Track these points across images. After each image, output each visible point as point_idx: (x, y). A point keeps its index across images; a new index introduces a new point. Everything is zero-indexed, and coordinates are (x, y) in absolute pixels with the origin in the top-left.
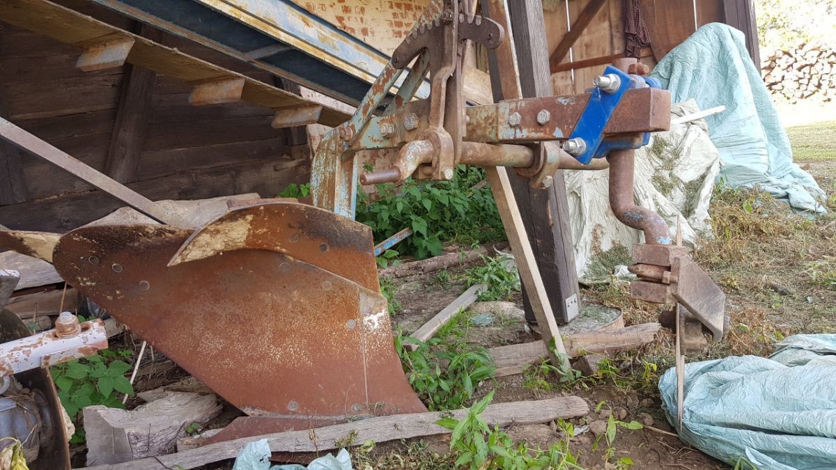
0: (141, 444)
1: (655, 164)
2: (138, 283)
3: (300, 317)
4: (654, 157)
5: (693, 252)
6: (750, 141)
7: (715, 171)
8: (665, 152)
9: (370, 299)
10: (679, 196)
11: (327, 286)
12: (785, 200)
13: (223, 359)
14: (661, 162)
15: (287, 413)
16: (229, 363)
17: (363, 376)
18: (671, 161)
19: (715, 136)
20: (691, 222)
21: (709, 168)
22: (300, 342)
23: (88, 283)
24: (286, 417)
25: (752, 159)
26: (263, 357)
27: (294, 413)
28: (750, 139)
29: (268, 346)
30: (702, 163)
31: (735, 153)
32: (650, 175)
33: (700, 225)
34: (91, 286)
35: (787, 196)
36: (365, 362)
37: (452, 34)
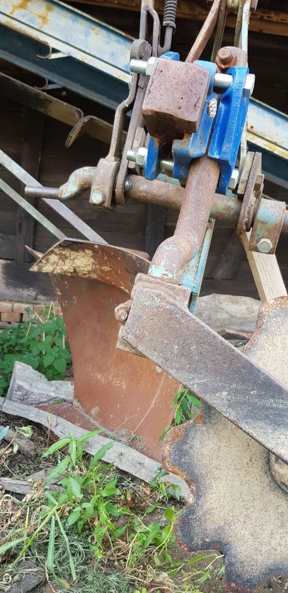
0: (20, 393)
15: (88, 412)
24: (85, 415)
27: (91, 415)
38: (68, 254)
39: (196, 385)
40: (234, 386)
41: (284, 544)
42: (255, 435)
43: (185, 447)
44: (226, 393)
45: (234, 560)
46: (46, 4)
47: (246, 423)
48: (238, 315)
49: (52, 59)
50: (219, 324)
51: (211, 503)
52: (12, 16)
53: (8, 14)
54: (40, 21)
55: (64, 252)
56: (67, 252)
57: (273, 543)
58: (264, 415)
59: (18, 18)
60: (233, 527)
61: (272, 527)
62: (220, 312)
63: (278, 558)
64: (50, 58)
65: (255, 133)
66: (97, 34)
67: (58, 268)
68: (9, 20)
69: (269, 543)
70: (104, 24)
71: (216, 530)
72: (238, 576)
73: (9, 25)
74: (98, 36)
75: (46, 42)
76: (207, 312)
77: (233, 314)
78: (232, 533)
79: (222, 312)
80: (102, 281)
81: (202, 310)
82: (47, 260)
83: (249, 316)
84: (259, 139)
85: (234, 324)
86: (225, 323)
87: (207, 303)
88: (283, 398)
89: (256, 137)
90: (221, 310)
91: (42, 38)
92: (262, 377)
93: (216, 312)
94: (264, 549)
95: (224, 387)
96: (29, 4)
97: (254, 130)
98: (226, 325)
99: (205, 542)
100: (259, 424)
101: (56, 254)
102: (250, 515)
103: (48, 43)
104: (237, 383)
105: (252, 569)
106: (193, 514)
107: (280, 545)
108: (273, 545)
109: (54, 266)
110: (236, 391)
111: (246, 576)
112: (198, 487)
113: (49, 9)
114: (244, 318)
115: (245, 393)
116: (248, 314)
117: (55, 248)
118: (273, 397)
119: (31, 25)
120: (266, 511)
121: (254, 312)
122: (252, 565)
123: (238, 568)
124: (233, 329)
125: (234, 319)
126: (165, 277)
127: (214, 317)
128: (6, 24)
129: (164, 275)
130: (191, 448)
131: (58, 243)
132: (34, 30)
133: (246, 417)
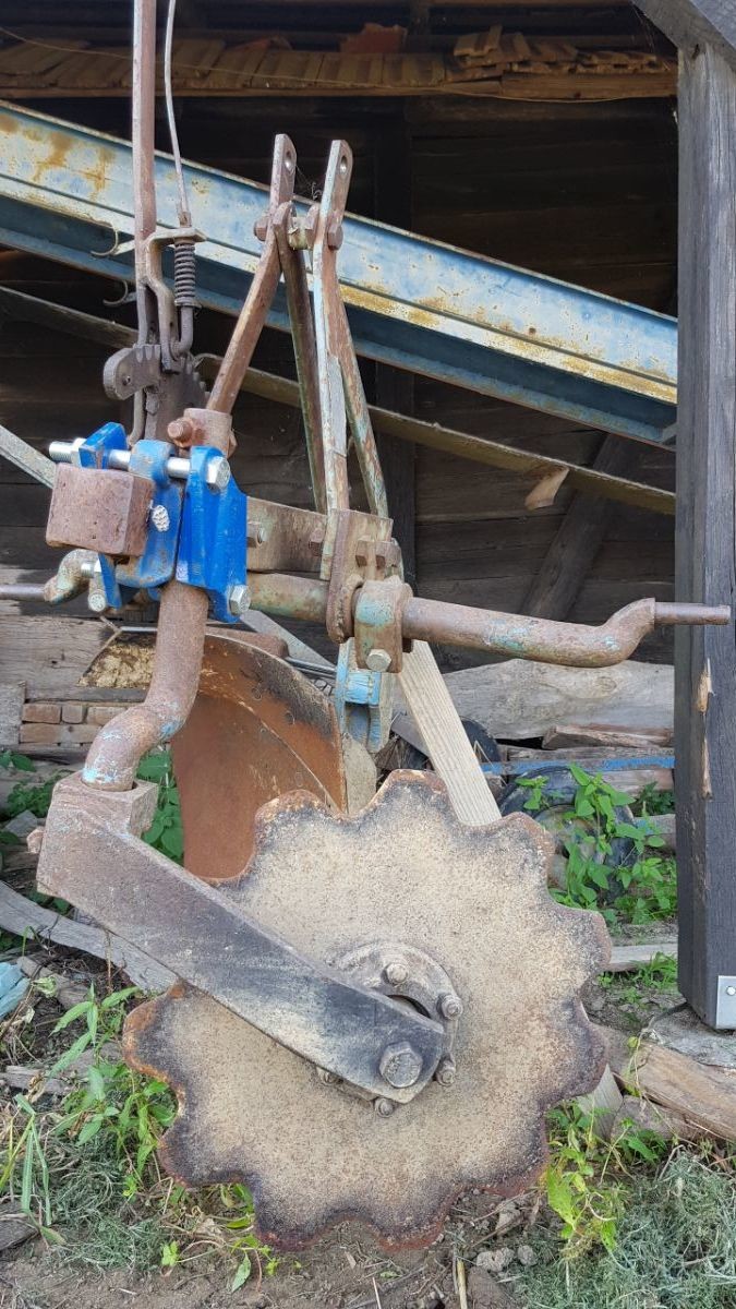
38: (135, 654)
39: (146, 943)
40: (200, 941)
41: (352, 1169)
42: (238, 1010)
43: (159, 1035)
44: (191, 952)
45: (267, 1198)
46: (98, 148)
47: (224, 993)
48: (582, 695)
49: (121, 255)
50: (544, 716)
51: (215, 1114)
52: (36, 183)
53: (31, 181)
54: (90, 183)
55: (128, 651)
56: (132, 650)
57: (333, 1169)
58: (246, 982)
59: (49, 187)
60: (259, 1148)
61: (327, 1145)
62: (543, 691)
63: (346, 1191)
64: (117, 253)
65: (540, 341)
66: (202, 192)
67: (122, 678)
68: (33, 191)
69: (326, 1169)
70: (213, 171)
71: (230, 1154)
72: (280, 1222)
73: (34, 202)
74: (206, 195)
75: (105, 223)
76: (515, 694)
77: (570, 694)
78: (258, 1157)
79: (547, 691)
80: (207, 693)
81: (506, 690)
82: (102, 666)
83: (606, 694)
84: (550, 353)
85: (575, 713)
86: (557, 713)
87: (513, 675)
88: (271, 955)
89: (543, 349)
90: (545, 688)
91: (99, 216)
92: (238, 925)
93: (535, 691)
94: (317, 1179)
95: (186, 945)
96: (68, 155)
97: (538, 336)
98: (558, 716)
99: (213, 1171)
100: (243, 994)
101: (114, 654)
102: (285, 1128)
103: (109, 224)
104: (205, 936)
105: (301, 1211)
106: (187, 1131)
107: (345, 1171)
108: (333, 1172)
109: (116, 675)
110: (204, 949)
111: (294, 1222)
112: (189, 1092)
113: (106, 158)
114: (597, 701)
115: (216, 950)
116: (604, 692)
117: (111, 644)
118: (257, 954)
119: (75, 194)
120: (313, 1120)
121: (615, 687)
122: (302, 1205)
123: (276, 1209)
124: (575, 725)
125: (574, 702)
126: (100, 782)
127: (531, 702)
128: (29, 200)
129: (99, 779)
130: (169, 1034)
131: (113, 637)
132: (83, 204)
133: (223, 984)
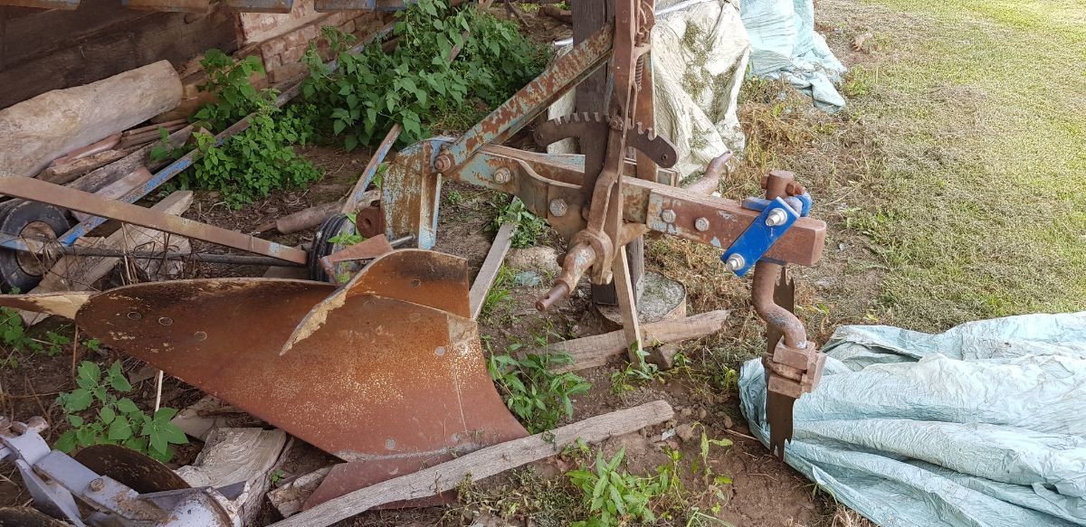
1: (687, 59)
2: (192, 334)
3: (386, 351)
4: (687, 51)
5: (727, 174)
6: (780, 20)
7: (745, 61)
8: (697, 42)
9: (459, 325)
10: (708, 95)
11: (415, 318)
12: (808, 92)
13: (303, 403)
14: (693, 56)
15: (387, 453)
16: (310, 406)
17: (458, 402)
18: (703, 54)
19: (747, 15)
20: (720, 129)
21: (739, 59)
22: (386, 376)
23: (126, 338)
24: (387, 457)
25: (780, 40)
26: (347, 395)
27: (394, 452)
28: (782, 17)
29: (352, 383)
30: (733, 52)
31: (764, 35)
32: (681, 73)
33: (729, 134)
34: (128, 340)
35: (811, 87)
36: (458, 389)
37: (620, 143)
48: (58, 133)
62: (26, 143)
77: (48, 136)
79: (29, 141)
90: (26, 139)
93: (18, 146)
116: (72, 123)
125: (52, 141)
127: (17, 157)
